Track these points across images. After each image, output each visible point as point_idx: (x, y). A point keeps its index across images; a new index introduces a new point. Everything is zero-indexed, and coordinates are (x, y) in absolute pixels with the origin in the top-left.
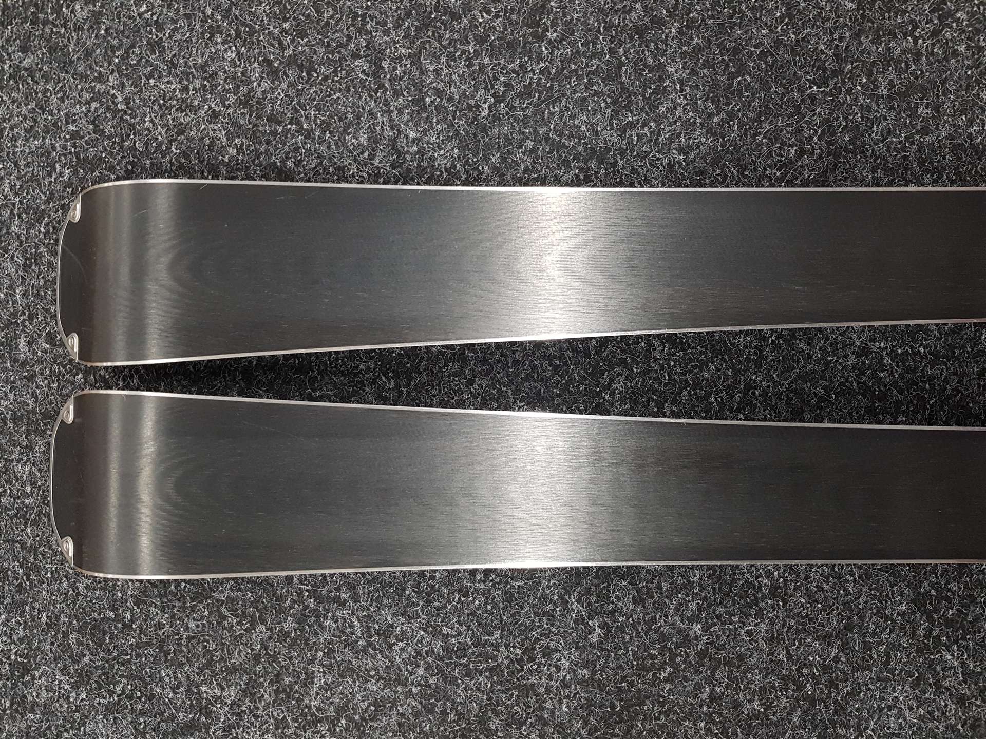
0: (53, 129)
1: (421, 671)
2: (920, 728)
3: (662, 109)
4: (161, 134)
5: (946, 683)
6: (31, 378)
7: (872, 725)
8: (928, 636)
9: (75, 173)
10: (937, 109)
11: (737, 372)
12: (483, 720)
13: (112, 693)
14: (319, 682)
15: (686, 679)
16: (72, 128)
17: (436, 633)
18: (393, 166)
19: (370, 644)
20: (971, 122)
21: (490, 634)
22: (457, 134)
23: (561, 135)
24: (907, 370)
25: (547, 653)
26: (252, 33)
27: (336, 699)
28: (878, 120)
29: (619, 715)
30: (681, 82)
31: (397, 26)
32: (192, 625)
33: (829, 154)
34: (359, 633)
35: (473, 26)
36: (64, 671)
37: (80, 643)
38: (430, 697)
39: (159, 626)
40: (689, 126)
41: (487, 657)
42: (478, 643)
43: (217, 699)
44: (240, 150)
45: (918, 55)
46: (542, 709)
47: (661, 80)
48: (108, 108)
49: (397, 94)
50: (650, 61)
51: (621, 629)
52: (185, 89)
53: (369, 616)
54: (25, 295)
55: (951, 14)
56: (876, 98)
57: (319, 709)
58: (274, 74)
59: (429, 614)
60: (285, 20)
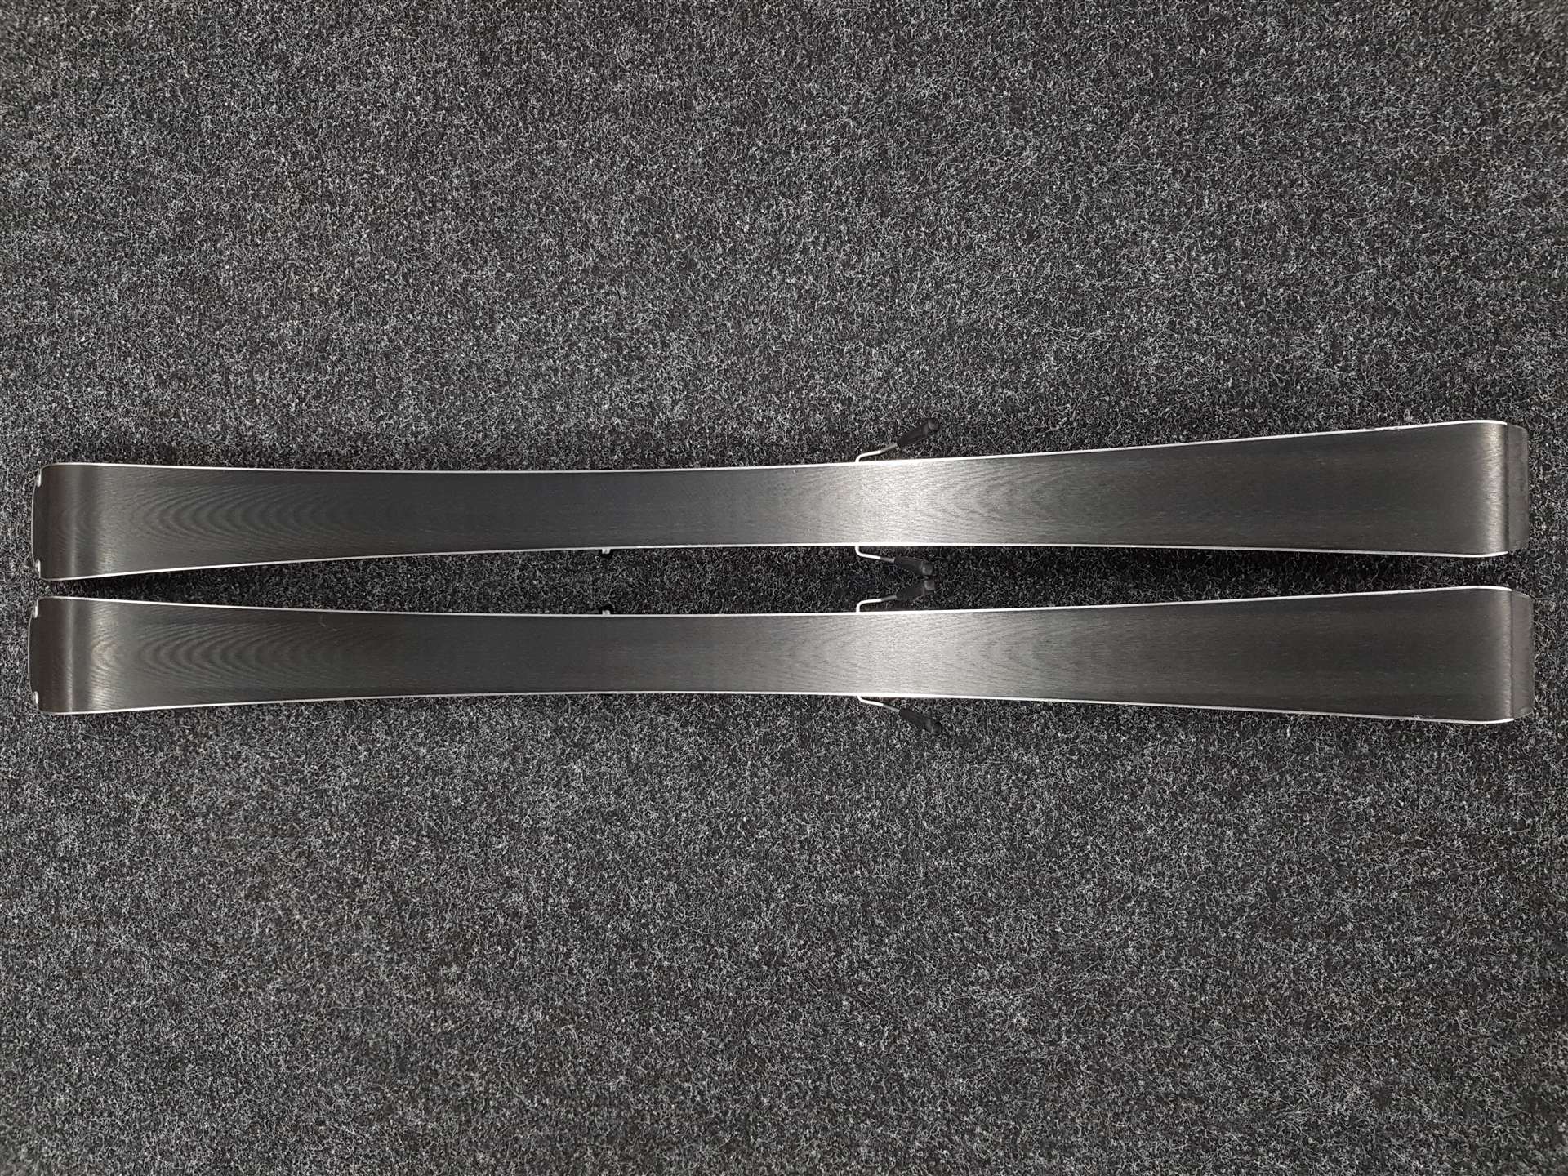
0: (29, 421)
1: (258, 782)
2: (558, 814)
3: (401, 407)
4: (94, 424)
5: (573, 784)
6: (18, 589)
7: (529, 813)
8: (562, 754)
9: (43, 451)
10: (567, 406)
11: (448, 581)
12: (295, 814)
13: (70, 798)
14: (196, 790)
15: (418, 784)
16: (40, 420)
17: (266, 756)
18: (237, 445)
19: (227, 764)
20: (587, 416)
21: (299, 757)
22: (276, 423)
23: (340, 424)
24: (551, 579)
25: (334, 768)
26: (150, 356)
27: (207, 801)
28: (531, 415)
29: (377, 809)
30: (412, 389)
31: (239, 352)
32: (118, 753)
33: (502, 437)
34: (219, 755)
35: (285, 351)
36: (40, 785)
37: (50, 766)
38: (264, 797)
39: (98, 753)
40: (417, 418)
41: (299, 771)
42: (292, 762)
43: (135, 801)
44: (143, 434)
45: (556, 371)
46: (331, 805)
47: (400, 387)
48: (63, 407)
49: (239, 397)
50: (393, 375)
51: (378, 752)
52: (109, 394)
53: (226, 746)
54: (14, 533)
55: (576, 344)
56: (531, 400)
57: (196, 808)
58: (163, 384)
59: (262, 744)
60: (170, 347)
